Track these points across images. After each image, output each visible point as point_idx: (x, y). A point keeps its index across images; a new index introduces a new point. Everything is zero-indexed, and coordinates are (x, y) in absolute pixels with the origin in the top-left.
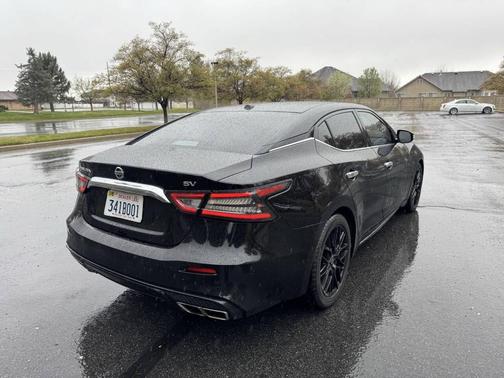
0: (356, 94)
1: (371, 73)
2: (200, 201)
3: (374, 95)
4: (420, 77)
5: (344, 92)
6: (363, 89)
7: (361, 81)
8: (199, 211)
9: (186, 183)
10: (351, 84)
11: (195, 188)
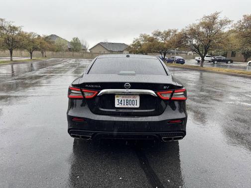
0: (70, 50)
1: (76, 40)
2: (170, 94)
3: (79, 51)
4: (99, 44)
5: (64, 48)
6: (73, 47)
7: (71, 43)
8: (170, 98)
9: (165, 87)
10: (67, 44)
11: (169, 89)
